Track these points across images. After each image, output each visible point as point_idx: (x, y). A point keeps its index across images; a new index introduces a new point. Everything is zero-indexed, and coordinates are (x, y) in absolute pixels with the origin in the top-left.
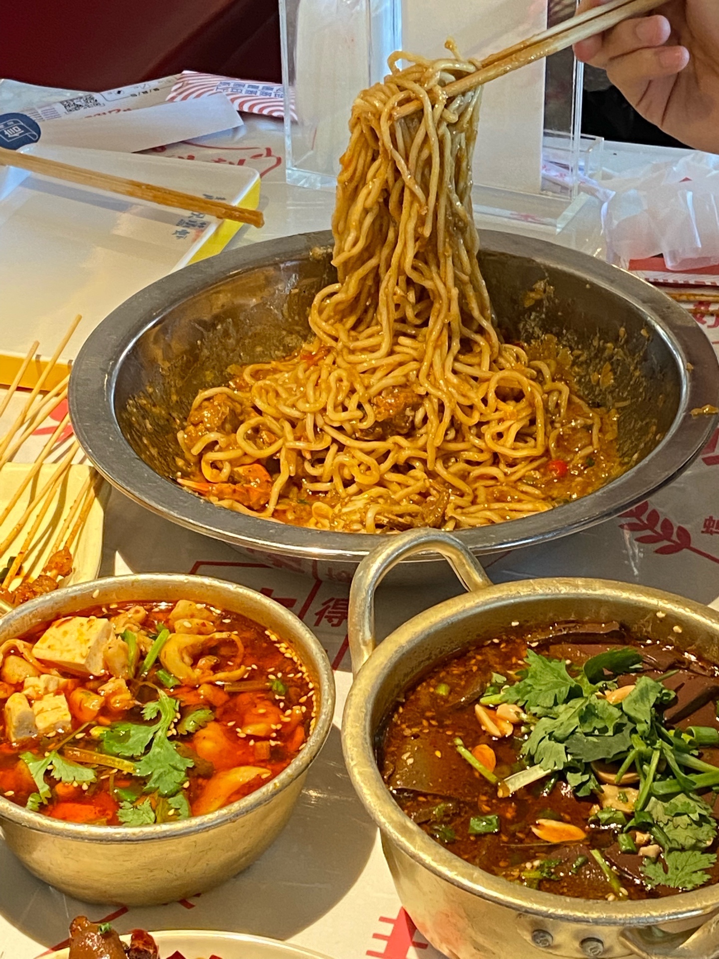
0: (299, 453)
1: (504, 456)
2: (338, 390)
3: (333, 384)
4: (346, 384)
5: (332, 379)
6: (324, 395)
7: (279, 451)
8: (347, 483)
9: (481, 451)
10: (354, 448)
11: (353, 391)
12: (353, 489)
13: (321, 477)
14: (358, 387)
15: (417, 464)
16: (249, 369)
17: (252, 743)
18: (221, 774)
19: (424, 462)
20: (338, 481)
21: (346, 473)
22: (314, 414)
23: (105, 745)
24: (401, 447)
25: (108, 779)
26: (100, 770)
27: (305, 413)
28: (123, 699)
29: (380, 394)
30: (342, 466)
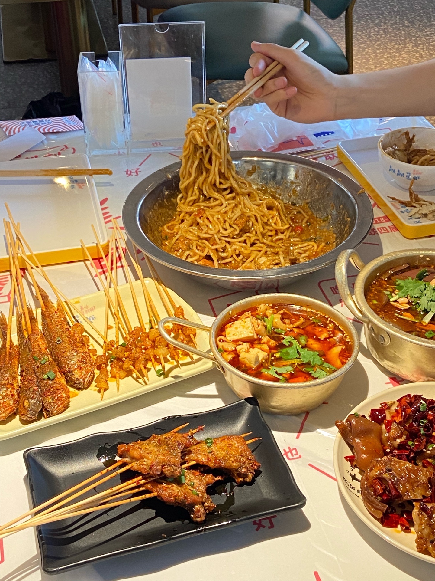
0: (216, 250)
1: (279, 230)
2: (220, 222)
3: (217, 221)
4: (221, 219)
5: (215, 219)
6: (217, 226)
7: (208, 252)
8: (238, 256)
9: (271, 231)
10: (236, 242)
11: (225, 221)
12: (241, 257)
13: (227, 256)
14: (227, 219)
15: (257, 242)
16: (165, 227)
17: (328, 340)
18: (329, 353)
19: (258, 240)
20: (235, 256)
21: (237, 252)
22: (216, 234)
23: (283, 357)
24: (249, 237)
25: (296, 367)
26: (292, 365)
27: (213, 235)
28: (273, 343)
29: (236, 220)
30: (235, 250)
